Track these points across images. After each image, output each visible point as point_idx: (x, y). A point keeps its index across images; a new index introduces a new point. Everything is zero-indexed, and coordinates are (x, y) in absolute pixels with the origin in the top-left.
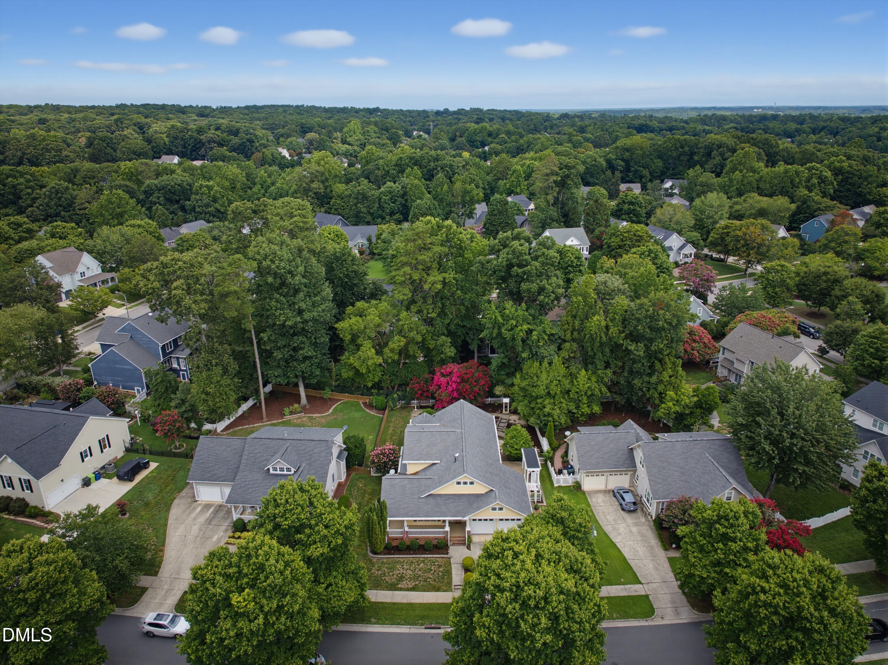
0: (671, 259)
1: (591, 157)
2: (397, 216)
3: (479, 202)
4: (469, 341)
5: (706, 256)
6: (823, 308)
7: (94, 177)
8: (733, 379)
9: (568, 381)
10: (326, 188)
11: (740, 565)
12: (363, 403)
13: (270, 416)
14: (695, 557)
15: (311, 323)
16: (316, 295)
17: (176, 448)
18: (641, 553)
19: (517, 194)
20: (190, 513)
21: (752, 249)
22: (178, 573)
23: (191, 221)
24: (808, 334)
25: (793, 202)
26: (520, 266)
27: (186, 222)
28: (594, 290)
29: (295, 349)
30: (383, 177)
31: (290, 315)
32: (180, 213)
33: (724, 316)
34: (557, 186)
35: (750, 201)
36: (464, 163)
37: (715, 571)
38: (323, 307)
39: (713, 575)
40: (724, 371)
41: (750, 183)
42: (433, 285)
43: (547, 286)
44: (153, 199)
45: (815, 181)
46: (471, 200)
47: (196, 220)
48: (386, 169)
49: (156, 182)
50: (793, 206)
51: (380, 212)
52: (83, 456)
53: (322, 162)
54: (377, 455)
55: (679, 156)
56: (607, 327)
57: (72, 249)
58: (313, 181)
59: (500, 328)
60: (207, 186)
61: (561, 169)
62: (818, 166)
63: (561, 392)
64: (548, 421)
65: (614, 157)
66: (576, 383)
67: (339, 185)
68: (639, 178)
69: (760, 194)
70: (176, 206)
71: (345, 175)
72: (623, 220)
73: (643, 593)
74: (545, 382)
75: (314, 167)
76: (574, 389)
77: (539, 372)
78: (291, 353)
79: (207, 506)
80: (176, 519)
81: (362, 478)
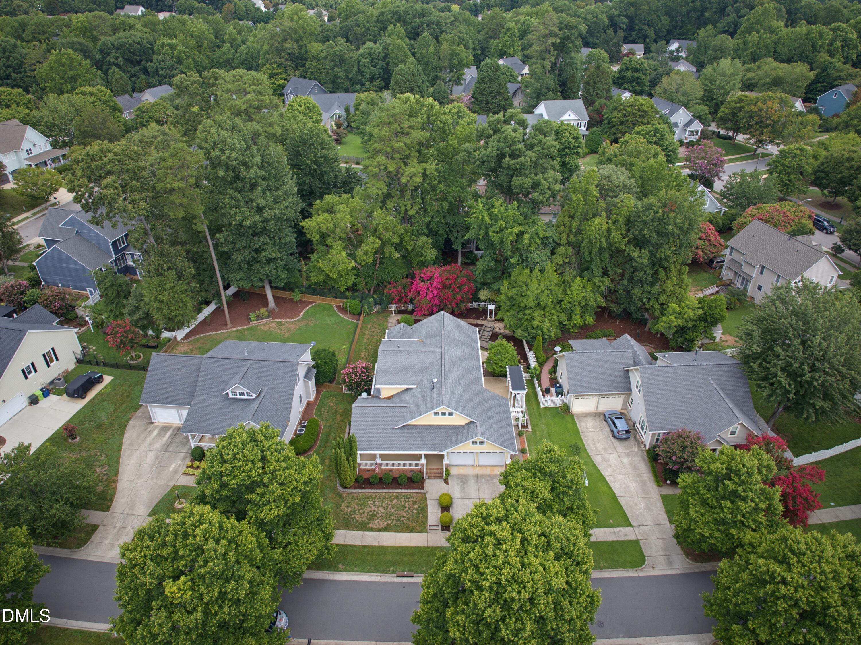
0: (676, 138)
1: (593, 13)
2: (377, 82)
3: (467, 66)
4: (453, 239)
5: (714, 133)
6: (839, 198)
7: (44, 33)
8: (738, 284)
9: (561, 291)
10: (300, 48)
11: (749, 527)
12: (336, 306)
13: (235, 322)
14: (696, 512)
15: (272, 222)
16: (277, 189)
17: (132, 359)
18: (632, 489)
19: (511, 56)
20: (145, 438)
21: (767, 126)
22: (132, 508)
23: (155, 86)
24: (822, 229)
25: (812, 69)
26: (513, 156)
27: (149, 87)
28: (597, 186)
29: (257, 251)
30: (363, 35)
31: (247, 213)
32: (143, 76)
33: (731, 207)
34: (555, 49)
35: (765, 68)
36: (453, 19)
37: (719, 530)
38: (285, 203)
39: (717, 534)
40: (729, 273)
41: (766, 46)
42: (411, 178)
43: (543, 181)
44: (110, 59)
45: (839, 44)
46: (459, 63)
47: (160, 85)
48: (367, 25)
49: (112, 39)
50: (812, 75)
51: (360, 77)
52: (25, 374)
53: (296, 17)
54: (348, 374)
55: (688, 13)
56: (608, 231)
57: (15, 121)
58: (286, 40)
59: (487, 228)
60: (170, 45)
61: (561, 29)
62: (844, 25)
63: (552, 302)
64: (537, 335)
65: (617, 13)
66: (569, 293)
67: (315, 44)
68: (643, 38)
69: (776, 60)
70: (137, 68)
71: (322, 32)
72: (625, 89)
73: (633, 538)
74: (536, 292)
75: (287, 23)
76: (567, 299)
77: (529, 280)
78: (254, 254)
79: (165, 429)
80: (131, 444)
81: (334, 396)
